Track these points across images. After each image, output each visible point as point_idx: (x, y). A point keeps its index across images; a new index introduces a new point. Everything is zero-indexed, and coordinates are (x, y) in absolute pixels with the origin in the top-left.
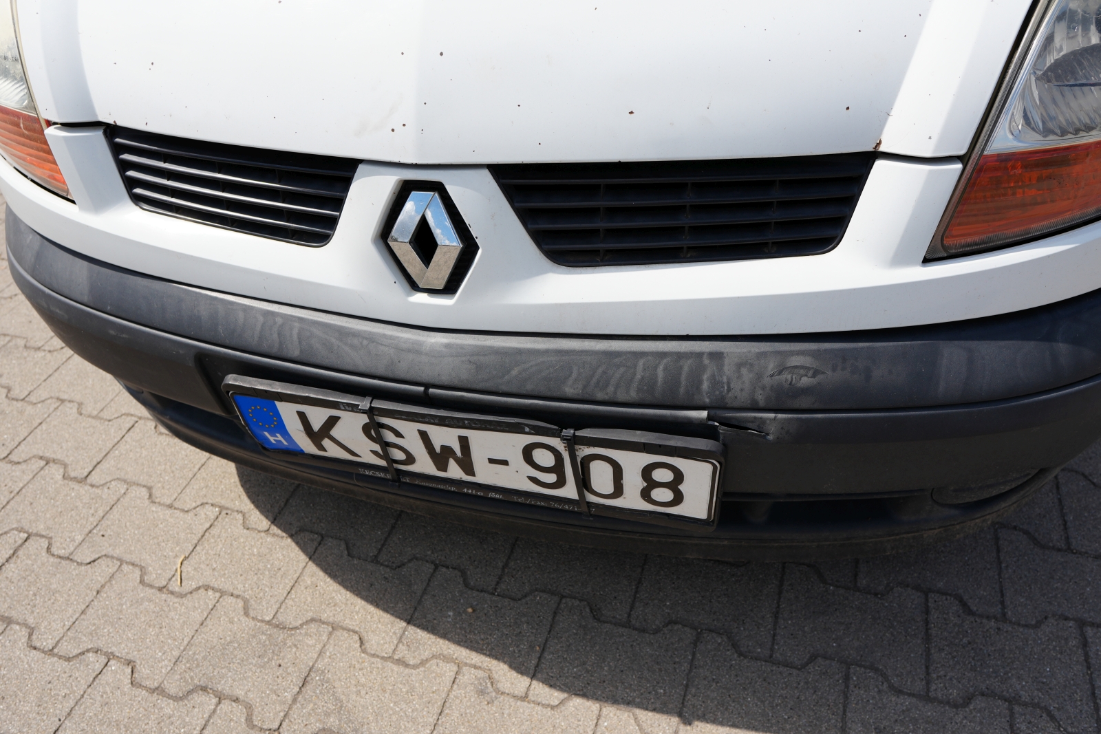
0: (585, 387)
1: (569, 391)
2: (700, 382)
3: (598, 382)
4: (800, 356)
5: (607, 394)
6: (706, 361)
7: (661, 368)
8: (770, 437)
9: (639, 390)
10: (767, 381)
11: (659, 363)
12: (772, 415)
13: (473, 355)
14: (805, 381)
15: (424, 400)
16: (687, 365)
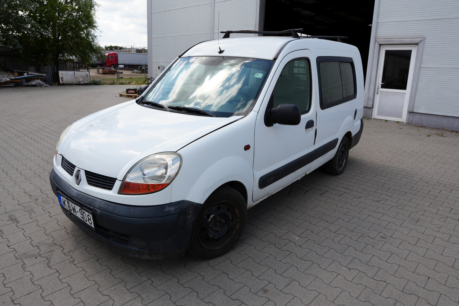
1: (83, 201)
2: (93, 203)
4: (103, 203)
6: (95, 201)
8: (98, 213)
10: (99, 205)
12: (99, 210)
14: (103, 206)
15: (71, 198)
16: (93, 200)
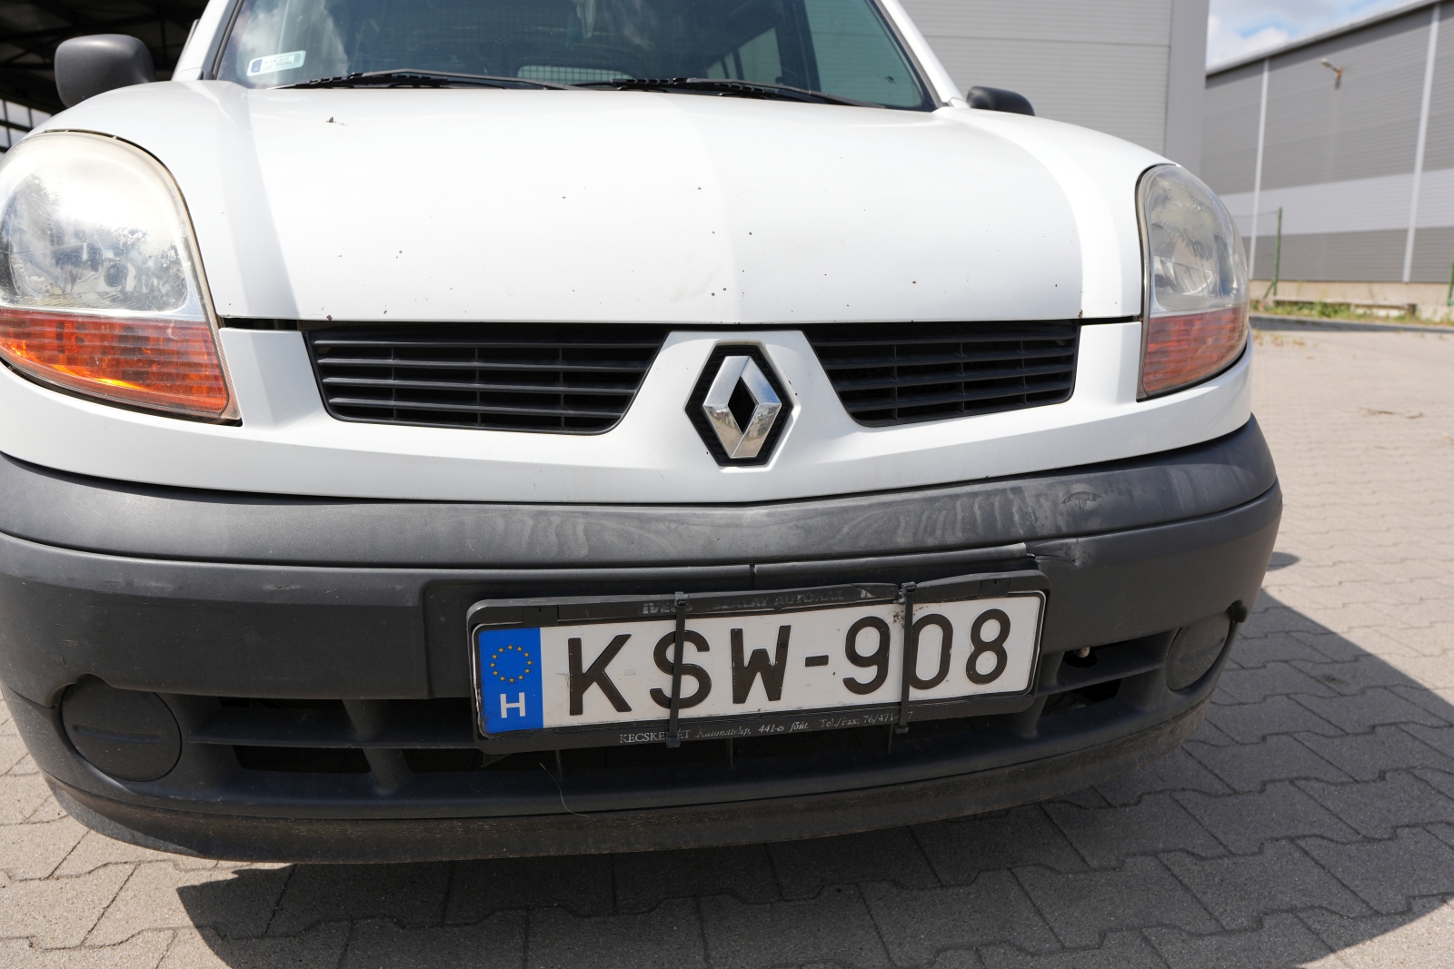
0: (915, 535)
1: (901, 541)
2: (1012, 515)
3: (926, 527)
4: (1079, 485)
5: (936, 538)
6: (1011, 496)
7: (976, 507)
8: (1077, 563)
9: (964, 530)
10: (1062, 507)
11: (974, 503)
12: (1074, 540)
13: (798, 520)
14: (1090, 505)
